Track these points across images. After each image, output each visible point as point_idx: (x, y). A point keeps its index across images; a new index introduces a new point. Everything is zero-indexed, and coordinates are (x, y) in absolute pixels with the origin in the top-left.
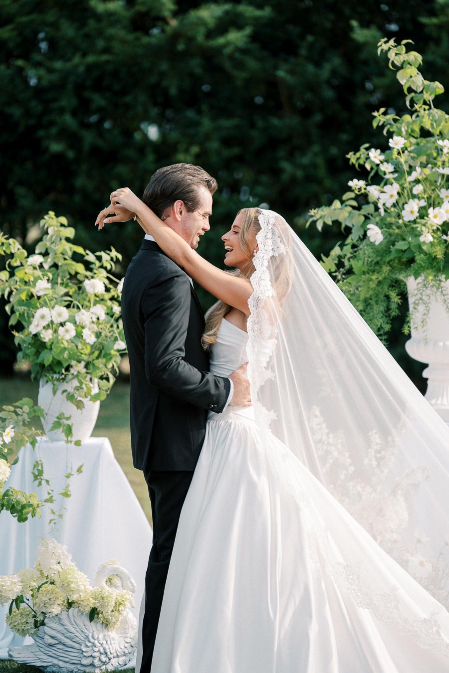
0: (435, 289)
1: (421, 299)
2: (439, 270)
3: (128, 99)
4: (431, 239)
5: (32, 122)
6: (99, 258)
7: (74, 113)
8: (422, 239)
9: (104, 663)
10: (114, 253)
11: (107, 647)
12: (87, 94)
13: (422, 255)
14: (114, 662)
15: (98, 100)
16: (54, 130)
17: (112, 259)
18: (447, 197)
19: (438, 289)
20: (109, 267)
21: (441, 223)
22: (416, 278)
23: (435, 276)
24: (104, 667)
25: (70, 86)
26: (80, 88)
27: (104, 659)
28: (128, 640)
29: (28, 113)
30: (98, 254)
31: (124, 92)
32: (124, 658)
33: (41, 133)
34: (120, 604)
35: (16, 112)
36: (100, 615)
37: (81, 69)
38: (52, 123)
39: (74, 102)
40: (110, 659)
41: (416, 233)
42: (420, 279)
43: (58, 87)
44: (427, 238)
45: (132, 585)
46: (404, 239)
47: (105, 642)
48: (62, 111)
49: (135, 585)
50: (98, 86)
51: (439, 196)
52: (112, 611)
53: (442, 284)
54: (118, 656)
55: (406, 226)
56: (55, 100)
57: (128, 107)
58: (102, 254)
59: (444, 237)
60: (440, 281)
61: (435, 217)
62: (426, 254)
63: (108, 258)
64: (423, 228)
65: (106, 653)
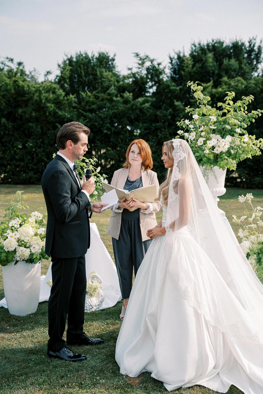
0: (210, 170)
1: (205, 174)
2: (211, 164)
3: (122, 120)
4: (208, 152)
5: (100, 126)
6: (90, 161)
7: (110, 124)
8: (205, 152)
9: (91, 309)
10: (95, 159)
11: (92, 304)
12: (113, 119)
13: (205, 158)
14: (95, 308)
15: (115, 120)
16: (105, 128)
17: (94, 161)
18: (213, 137)
19: (211, 170)
20: (93, 164)
21: (211, 146)
22: (202, 167)
23: (210, 166)
24: (91, 310)
25: (109, 117)
26: (111, 118)
27: (90, 307)
28: (100, 300)
29: (99, 124)
30: (89, 159)
31: (121, 118)
32: (98, 306)
33: (102, 128)
34: (96, 289)
35: (96, 124)
36: (89, 293)
37: (111, 113)
38: (105, 126)
39: (110, 121)
40: (93, 307)
41: (203, 150)
42: (204, 167)
43: (106, 118)
44: (207, 151)
45: (101, 281)
46: (198, 152)
47: (91, 302)
48: (107, 123)
49: (102, 280)
50: (115, 117)
51: (210, 136)
52: (93, 291)
53: (213, 168)
54: (96, 306)
55: (198, 147)
56: (105, 121)
57: (122, 122)
58: (91, 159)
59: (213, 151)
60: (212, 167)
61: (210, 144)
62: (206, 157)
63: (93, 161)
64: (206, 148)
65: (91, 306)
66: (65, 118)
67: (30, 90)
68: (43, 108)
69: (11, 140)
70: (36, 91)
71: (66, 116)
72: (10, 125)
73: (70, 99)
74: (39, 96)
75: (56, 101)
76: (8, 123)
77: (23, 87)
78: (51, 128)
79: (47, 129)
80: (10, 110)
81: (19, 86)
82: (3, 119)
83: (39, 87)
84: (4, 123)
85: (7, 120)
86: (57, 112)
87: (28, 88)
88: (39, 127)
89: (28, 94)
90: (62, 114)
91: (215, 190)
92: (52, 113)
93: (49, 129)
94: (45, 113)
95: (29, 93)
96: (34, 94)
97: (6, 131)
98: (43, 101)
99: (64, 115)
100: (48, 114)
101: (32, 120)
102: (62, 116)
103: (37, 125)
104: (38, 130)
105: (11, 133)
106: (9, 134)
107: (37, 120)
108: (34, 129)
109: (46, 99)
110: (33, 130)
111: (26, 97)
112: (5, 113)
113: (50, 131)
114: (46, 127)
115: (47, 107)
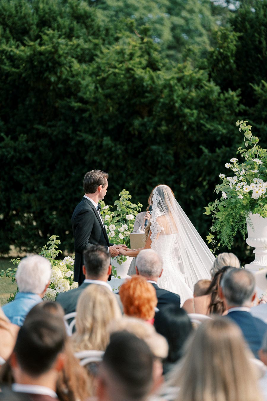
44: (241, 197)
51: (253, 181)
61: (246, 189)
66: (218, 134)
67: (154, 86)
68: (178, 116)
69: (120, 176)
70: (165, 87)
71: (219, 131)
72: (119, 150)
73: (229, 98)
74: (170, 96)
75: (202, 103)
76: (116, 145)
77: (142, 79)
78: (192, 154)
79: (186, 156)
80: (119, 121)
81: (135, 79)
82: (105, 138)
83: (170, 80)
84: (107, 145)
85: (115, 139)
86: (204, 125)
87: (150, 82)
88: (171, 152)
89: (149, 92)
90: (212, 128)
91: (259, 239)
92: (194, 126)
93: (190, 157)
94: (181, 126)
95: (152, 90)
96: (161, 92)
97: (111, 159)
98: (177, 105)
99: (216, 129)
100: (185, 128)
101: (158, 140)
102: (212, 131)
103: (168, 149)
104: (167, 158)
105: (121, 163)
106: (117, 166)
107: (168, 138)
108: (161, 156)
109: (183, 101)
110: (160, 159)
111: (147, 97)
112: (111, 127)
113: (191, 160)
114: (185, 152)
115: (184, 116)
